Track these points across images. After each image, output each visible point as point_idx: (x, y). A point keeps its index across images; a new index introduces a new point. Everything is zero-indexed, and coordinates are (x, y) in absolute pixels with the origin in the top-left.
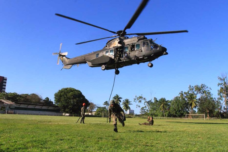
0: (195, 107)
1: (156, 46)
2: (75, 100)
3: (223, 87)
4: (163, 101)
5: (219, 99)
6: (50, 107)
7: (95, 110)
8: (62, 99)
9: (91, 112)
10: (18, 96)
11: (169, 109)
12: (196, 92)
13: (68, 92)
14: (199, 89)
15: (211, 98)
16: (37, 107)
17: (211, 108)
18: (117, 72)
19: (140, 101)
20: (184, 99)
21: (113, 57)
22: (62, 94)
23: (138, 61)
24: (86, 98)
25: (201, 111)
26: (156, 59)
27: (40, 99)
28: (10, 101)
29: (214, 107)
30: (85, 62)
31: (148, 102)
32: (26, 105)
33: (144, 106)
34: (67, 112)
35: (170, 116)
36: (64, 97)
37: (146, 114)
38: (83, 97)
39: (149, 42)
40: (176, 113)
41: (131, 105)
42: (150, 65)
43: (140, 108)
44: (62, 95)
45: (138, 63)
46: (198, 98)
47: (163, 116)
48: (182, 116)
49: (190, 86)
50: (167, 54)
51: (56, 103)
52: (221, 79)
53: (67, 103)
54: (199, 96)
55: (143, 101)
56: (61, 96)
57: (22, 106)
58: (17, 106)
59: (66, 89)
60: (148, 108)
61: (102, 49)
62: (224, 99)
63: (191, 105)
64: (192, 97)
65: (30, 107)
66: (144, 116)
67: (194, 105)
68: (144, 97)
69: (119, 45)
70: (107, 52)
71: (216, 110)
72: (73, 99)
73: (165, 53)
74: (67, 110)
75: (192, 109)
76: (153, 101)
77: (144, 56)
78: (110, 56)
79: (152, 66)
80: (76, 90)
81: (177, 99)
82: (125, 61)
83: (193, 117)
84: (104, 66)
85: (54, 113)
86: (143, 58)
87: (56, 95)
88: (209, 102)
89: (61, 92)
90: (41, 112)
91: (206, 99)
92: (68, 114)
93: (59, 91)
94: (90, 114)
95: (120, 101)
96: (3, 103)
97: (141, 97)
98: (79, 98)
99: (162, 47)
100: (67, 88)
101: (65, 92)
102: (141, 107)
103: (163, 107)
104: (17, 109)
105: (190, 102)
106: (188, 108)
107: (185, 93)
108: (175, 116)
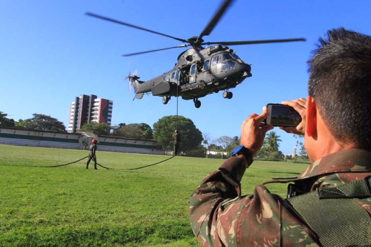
6: (147, 142)
8: (162, 131)
13: (170, 122)
16: (129, 142)
22: (162, 124)
28: (93, 134)
32: (115, 140)
36: (165, 129)
41: (280, 142)
42: (226, 94)
44: (162, 127)
57: (108, 140)
58: (102, 140)
65: (119, 141)
69: (187, 63)
70: (173, 74)
73: (245, 74)
77: (214, 81)
80: (184, 119)
82: (191, 89)
85: (155, 151)
86: (213, 84)
87: (155, 126)
89: (160, 121)
90: (135, 149)
93: (159, 120)
96: (83, 136)
100: (171, 116)
101: (166, 122)
104: (102, 143)
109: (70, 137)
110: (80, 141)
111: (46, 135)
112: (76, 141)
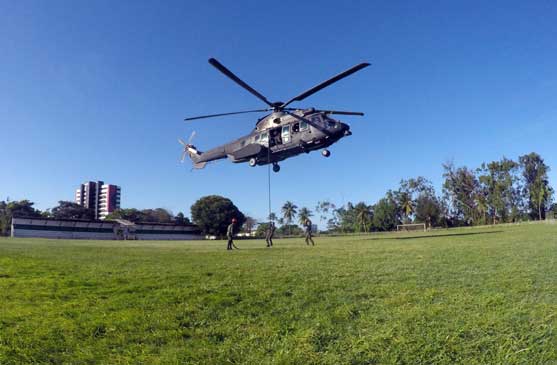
0: (411, 213)
1: (332, 123)
2: (222, 215)
3: (450, 179)
4: (362, 206)
5: (445, 198)
7: (255, 228)
8: (203, 213)
9: (249, 232)
10: (139, 213)
11: (372, 218)
12: (410, 190)
13: (212, 203)
14: (414, 184)
15: (434, 198)
16: (166, 228)
17: (433, 213)
18: (277, 169)
19: (326, 210)
20: (394, 202)
21: (267, 145)
22: (202, 206)
23: (306, 148)
24: (240, 210)
25: (419, 219)
26: (334, 144)
27: (169, 216)
28: (129, 222)
29: (437, 211)
30: (226, 157)
31: (339, 211)
32: (151, 226)
33: (332, 217)
34: (212, 234)
35: (373, 229)
36: (206, 211)
37: (337, 230)
38: (236, 208)
39: (320, 116)
40: (383, 224)
41: (312, 217)
42: (325, 153)
43: (327, 221)
44: (202, 208)
45: (308, 152)
46: (413, 198)
47: (363, 230)
48: (391, 228)
49: (402, 181)
50: (350, 133)
51: (194, 220)
52: (446, 168)
53: (210, 219)
54: (415, 196)
55: (331, 210)
56: (200, 209)
57: (145, 228)
58: (139, 227)
59: (208, 198)
60: (339, 220)
61: (249, 133)
62: (450, 197)
63: (405, 210)
64: (405, 198)
65: (156, 228)
66: (334, 234)
67: (409, 210)
68: (331, 203)
69: (276, 125)
70: (257, 138)
71: (441, 216)
72: (220, 212)
73: (346, 132)
74: (211, 231)
75: (406, 216)
76: (347, 209)
77: (314, 140)
78: (262, 143)
79: (328, 154)
80: (223, 199)
81: (383, 202)
82: (284, 149)
83: (407, 228)
84: (253, 160)
85: (193, 237)
86: (313, 142)
87: (193, 208)
88: (431, 205)
89: (199, 203)
90: (174, 236)
91: (425, 200)
92: (213, 237)
94: (247, 235)
95: (295, 212)
96: (119, 224)
97: (325, 204)
98: (228, 210)
99: (342, 124)
100: (210, 197)
101: (206, 203)
102: (328, 219)
103: (363, 215)
104: (138, 232)
105: (403, 206)
106: (400, 216)
107: (395, 192)
108: (381, 230)
109: (104, 226)
110: (115, 230)
111: (79, 225)
112: (111, 231)
